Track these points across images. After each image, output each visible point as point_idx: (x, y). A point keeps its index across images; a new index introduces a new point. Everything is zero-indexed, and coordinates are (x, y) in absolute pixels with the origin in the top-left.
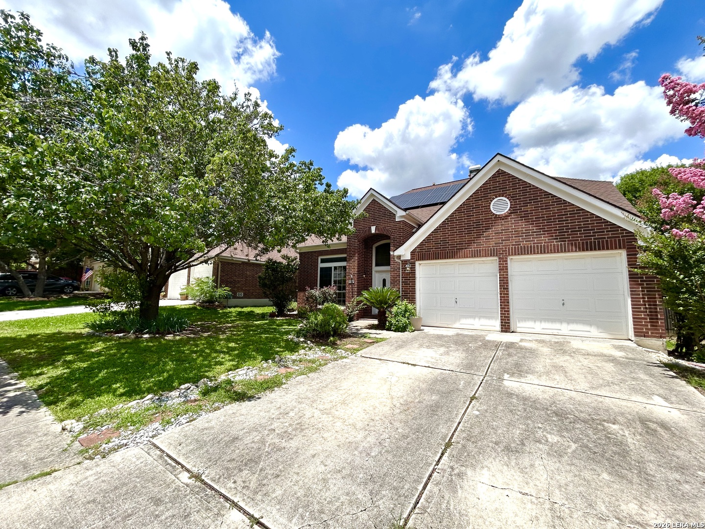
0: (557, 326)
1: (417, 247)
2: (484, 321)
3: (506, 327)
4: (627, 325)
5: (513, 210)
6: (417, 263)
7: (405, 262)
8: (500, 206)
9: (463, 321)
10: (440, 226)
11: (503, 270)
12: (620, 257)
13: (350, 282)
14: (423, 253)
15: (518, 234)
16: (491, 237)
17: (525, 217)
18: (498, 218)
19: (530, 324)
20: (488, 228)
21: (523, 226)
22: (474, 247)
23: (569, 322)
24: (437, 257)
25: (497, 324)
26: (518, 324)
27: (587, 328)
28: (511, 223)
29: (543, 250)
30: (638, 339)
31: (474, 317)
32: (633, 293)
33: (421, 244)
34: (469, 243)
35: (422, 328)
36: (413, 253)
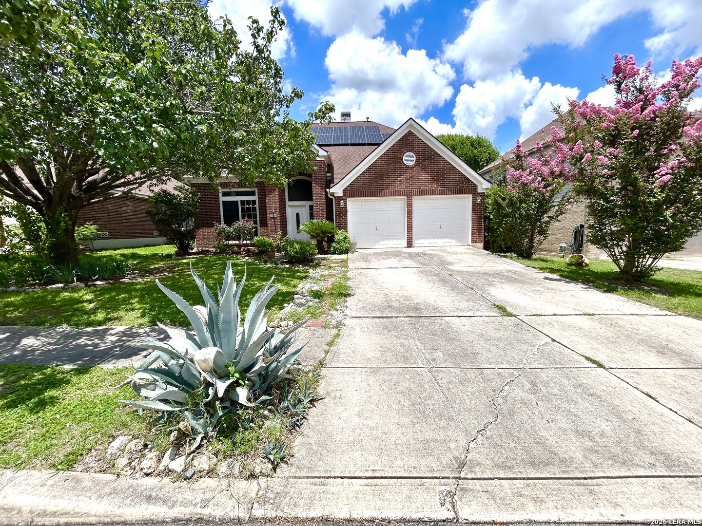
0: (436, 241)
1: (348, 186)
2: (395, 242)
3: (410, 244)
4: (468, 237)
5: (418, 163)
6: (348, 199)
7: (339, 198)
8: (409, 159)
9: (382, 243)
10: (366, 170)
11: (410, 205)
12: (469, 198)
13: (272, 216)
14: (354, 191)
15: (420, 181)
16: (403, 183)
17: (424, 169)
18: (407, 167)
19: (422, 241)
20: (401, 175)
21: (423, 176)
22: (391, 189)
23: (442, 238)
24: (364, 195)
25: (404, 243)
26: (416, 242)
27: (450, 241)
28: (416, 173)
29: (433, 193)
30: (473, 244)
31: (389, 240)
32: (473, 219)
33: (352, 184)
34: (388, 185)
35: (357, 250)
36: (345, 191)
